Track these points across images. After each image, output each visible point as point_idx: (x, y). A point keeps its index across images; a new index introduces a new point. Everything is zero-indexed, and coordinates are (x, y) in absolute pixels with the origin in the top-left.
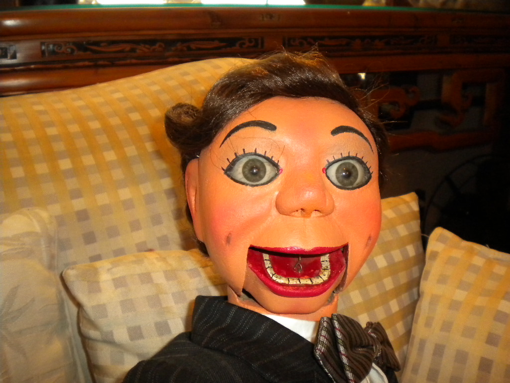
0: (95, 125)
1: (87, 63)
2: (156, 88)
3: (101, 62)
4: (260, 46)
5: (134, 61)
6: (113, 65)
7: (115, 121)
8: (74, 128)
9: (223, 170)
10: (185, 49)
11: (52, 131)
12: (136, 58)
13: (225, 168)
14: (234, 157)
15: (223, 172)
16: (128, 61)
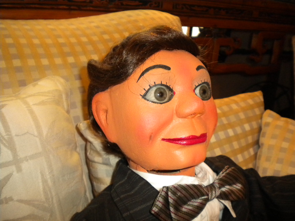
0: (84, 39)
1: (65, 7)
2: (115, 22)
3: (72, 7)
4: (160, 7)
5: (91, 8)
6: (79, 9)
7: (95, 38)
8: (73, 40)
9: (141, 95)
10: (120, 4)
11: (61, 40)
12: (93, 7)
13: (142, 95)
14: (149, 87)
15: (141, 97)
16: (88, 8)
